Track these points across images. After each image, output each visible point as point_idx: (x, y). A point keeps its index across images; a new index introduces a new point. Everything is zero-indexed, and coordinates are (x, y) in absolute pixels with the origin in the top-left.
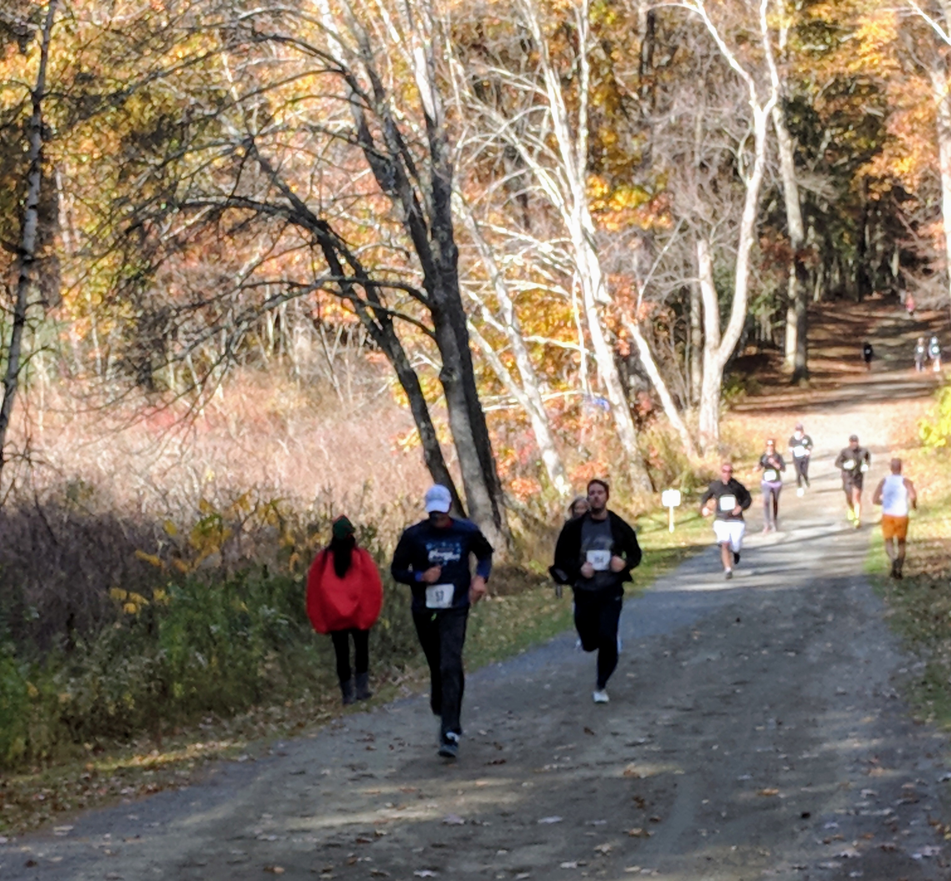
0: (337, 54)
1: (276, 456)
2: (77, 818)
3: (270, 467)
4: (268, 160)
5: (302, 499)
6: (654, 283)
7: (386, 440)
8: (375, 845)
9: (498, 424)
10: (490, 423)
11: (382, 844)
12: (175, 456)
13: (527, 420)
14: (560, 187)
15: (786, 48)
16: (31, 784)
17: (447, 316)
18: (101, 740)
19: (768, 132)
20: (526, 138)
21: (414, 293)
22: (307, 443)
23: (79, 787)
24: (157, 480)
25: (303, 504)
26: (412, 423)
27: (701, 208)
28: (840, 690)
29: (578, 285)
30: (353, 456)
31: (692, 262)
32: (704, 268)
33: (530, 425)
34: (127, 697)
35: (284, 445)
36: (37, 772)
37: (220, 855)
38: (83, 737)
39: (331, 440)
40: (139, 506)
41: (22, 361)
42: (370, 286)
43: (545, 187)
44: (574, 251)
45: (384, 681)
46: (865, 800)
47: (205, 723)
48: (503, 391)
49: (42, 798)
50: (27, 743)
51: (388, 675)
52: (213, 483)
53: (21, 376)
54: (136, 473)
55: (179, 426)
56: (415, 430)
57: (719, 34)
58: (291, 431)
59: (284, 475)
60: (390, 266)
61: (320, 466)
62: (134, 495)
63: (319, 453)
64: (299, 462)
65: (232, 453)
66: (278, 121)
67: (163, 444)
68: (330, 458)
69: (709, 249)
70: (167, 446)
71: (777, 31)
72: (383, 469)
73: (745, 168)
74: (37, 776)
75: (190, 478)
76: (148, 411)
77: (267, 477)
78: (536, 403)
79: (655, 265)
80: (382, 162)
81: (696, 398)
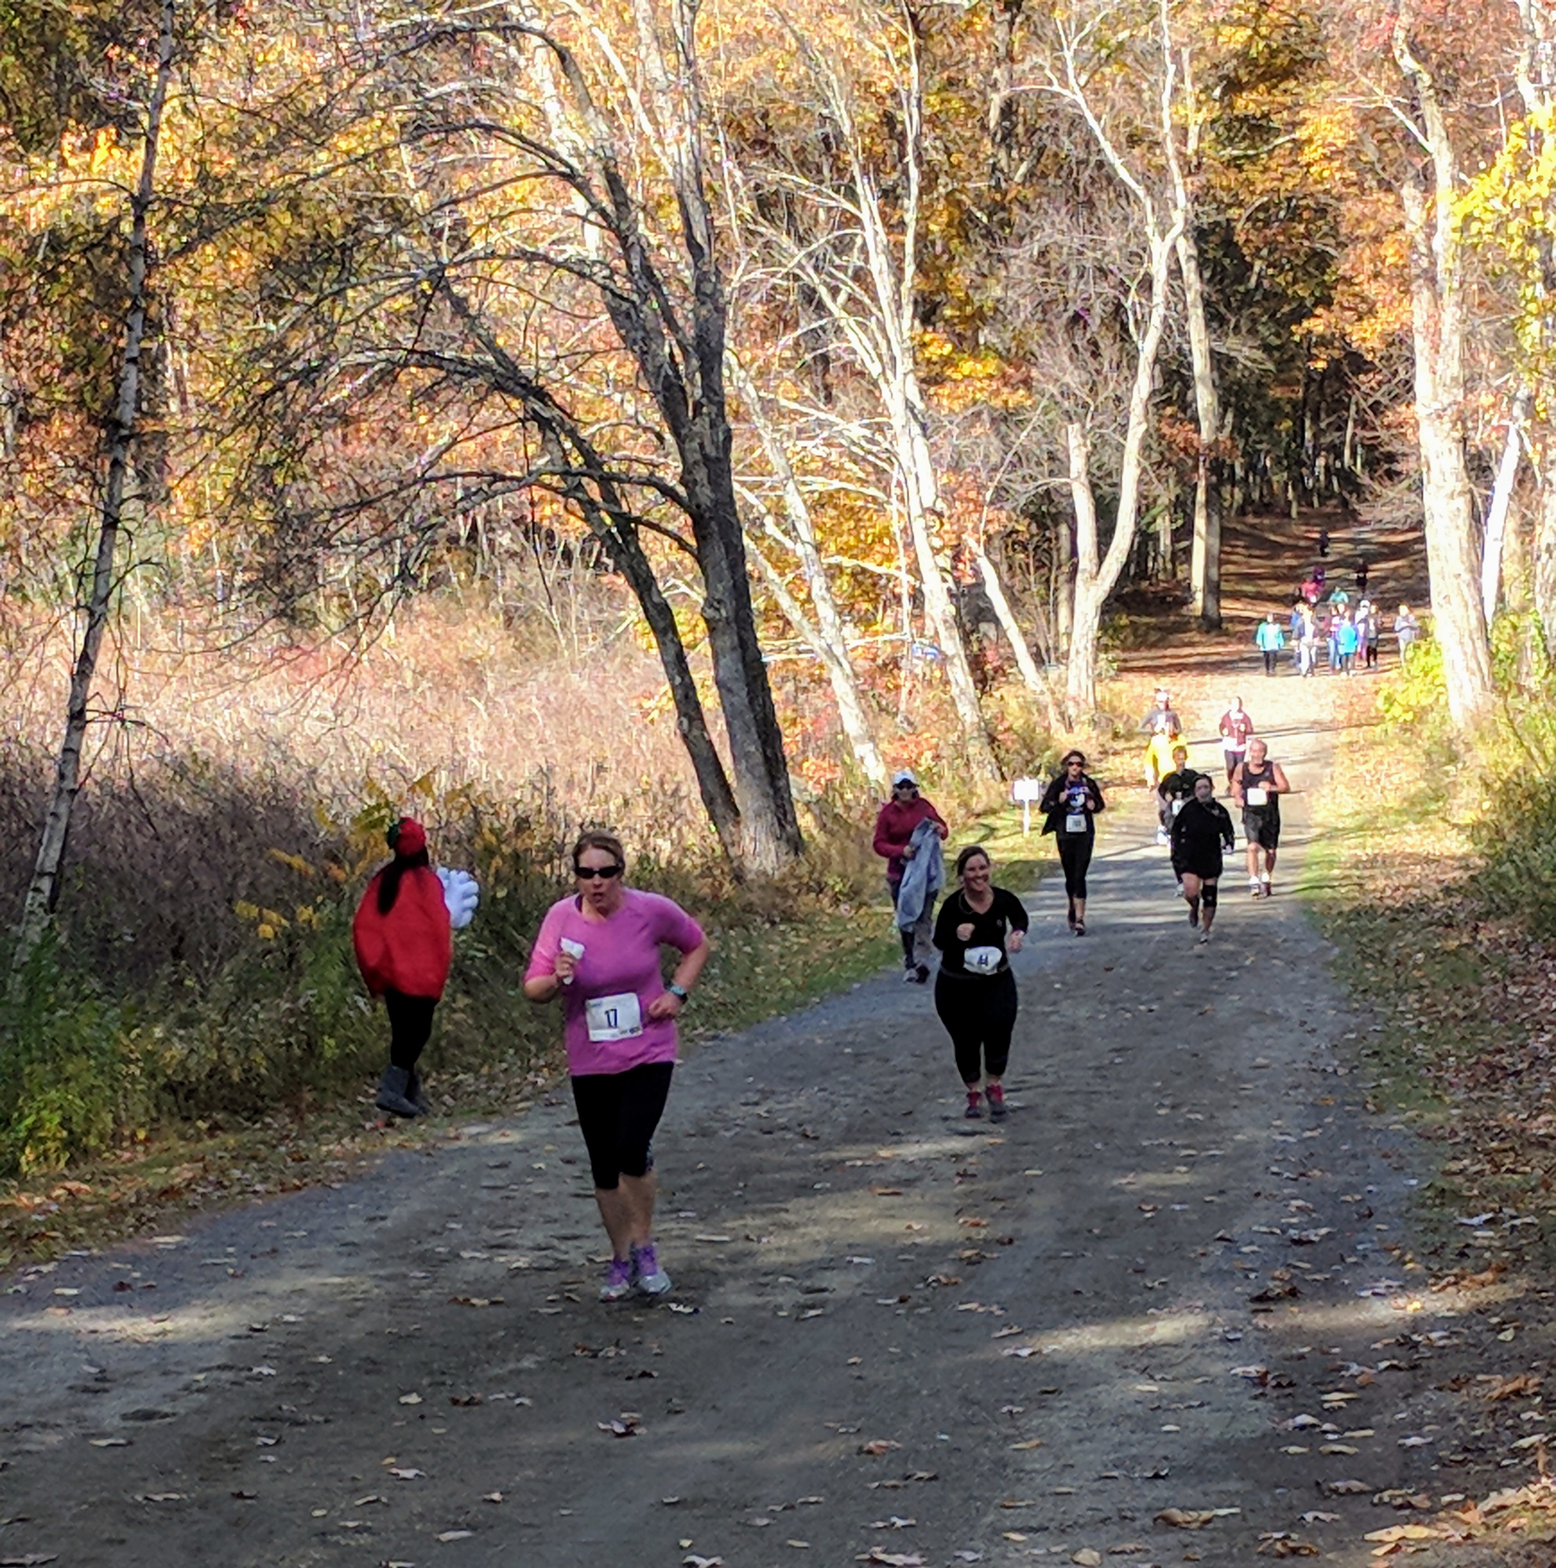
0: (563, 151)
1: (467, 722)
2: (187, 1225)
3: (461, 736)
4: (466, 299)
5: (505, 782)
6: (1006, 484)
7: (626, 701)
9: (784, 680)
10: (772, 679)
12: (326, 719)
13: (825, 675)
14: (876, 346)
15: (1197, 153)
17: (714, 526)
18: (219, 1116)
19: (1171, 272)
20: (831, 275)
21: (668, 492)
22: (513, 703)
24: (301, 753)
25: (507, 790)
26: (663, 677)
27: (1073, 378)
28: (1260, 1061)
29: (899, 484)
30: (578, 722)
31: (1061, 455)
32: (1077, 464)
33: (829, 682)
34: (258, 1056)
35: (480, 705)
38: (194, 1113)
39: (547, 700)
40: (275, 788)
41: (113, 581)
42: (605, 481)
43: (855, 344)
44: (894, 436)
46: (1293, 1215)
47: (366, 1095)
48: (792, 634)
50: (116, 1120)
53: (112, 603)
55: (332, 676)
56: (667, 687)
57: (1103, 131)
58: (491, 687)
60: (635, 454)
61: (531, 735)
62: (268, 773)
63: (531, 716)
64: (501, 730)
65: (407, 716)
66: (478, 244)
67: (311, 701)
68: (546, 725)
69: (1084, 436)
70: (315, 704)
71: (1185, 130)
72: (621, 742)
73: (1136, 321)
76: (288, 656)
78: (838, 650)
79: (1009, 457)
80: (625, 305)
81: (1064, 647)
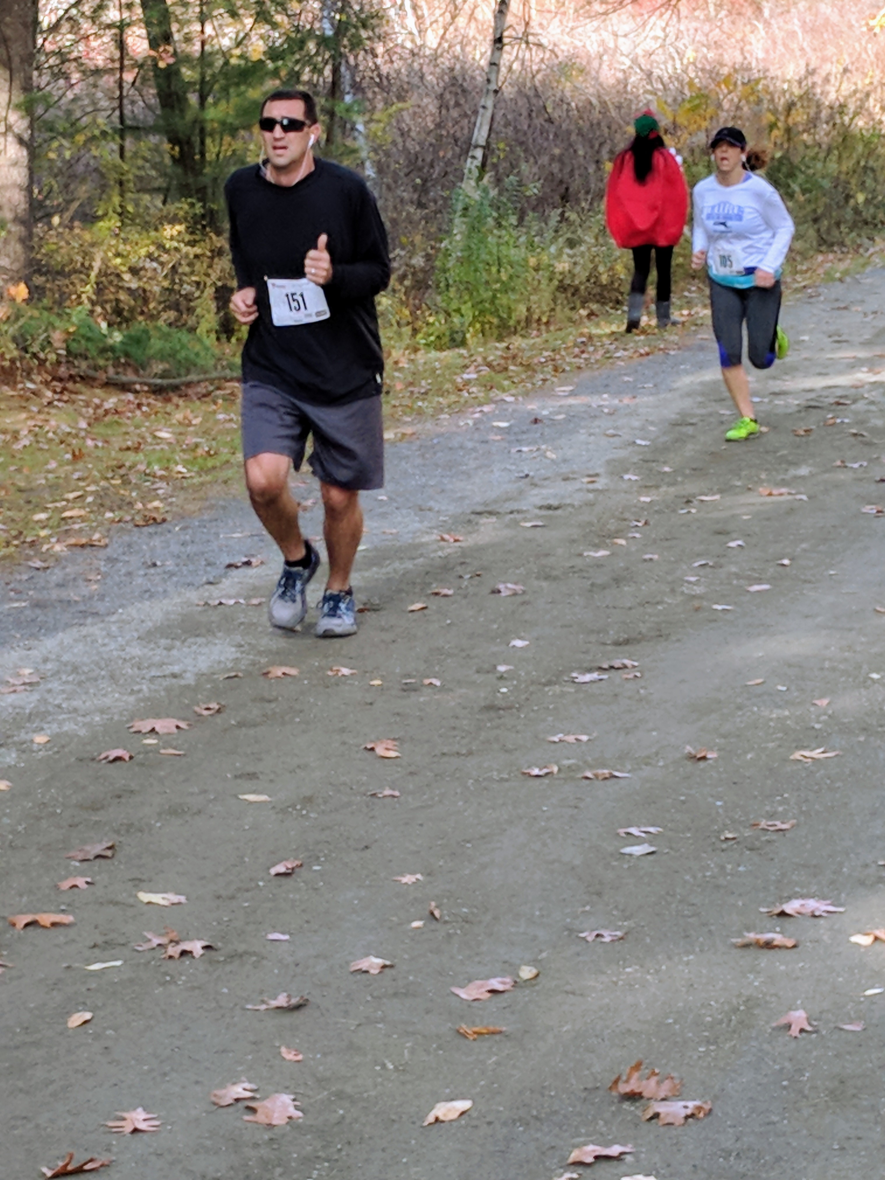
1: (752, 38)
2: (576, 380)
3: (748, 47)
5: (777, 77)
7: (857, 21)
8: (853, 407)
11: (860, 406)
12: (658, 38)
16: (533, 347)
18: (595, 306)
22: (782, 24)
23: (577, 350)
24: (642, 61)
25: (778, 84)
30: (825, 36)
35: (760, 26)
36: (538, 336)
37: (711, 415)
38: (578, 304)
39: (805, 22)
40: (626, 86)
45: (857, 252)
49: (543, 360)
50: (528, 310)
51: (860, 246)
52: (694, 64)
54: (622, 54)
55: (662, 9)
58: (766, 13)
59: (761, 55)
61: (795, 46)
62: (620, 75)
63: (792, 34)
64: (774, 43)
65: (711, 35)
67: (648, 28)
68: (804, 39)
70: (651, 28)
72: (854, 48)
74: (538, 340)
75: (673, 59)
77: (745, 58)
